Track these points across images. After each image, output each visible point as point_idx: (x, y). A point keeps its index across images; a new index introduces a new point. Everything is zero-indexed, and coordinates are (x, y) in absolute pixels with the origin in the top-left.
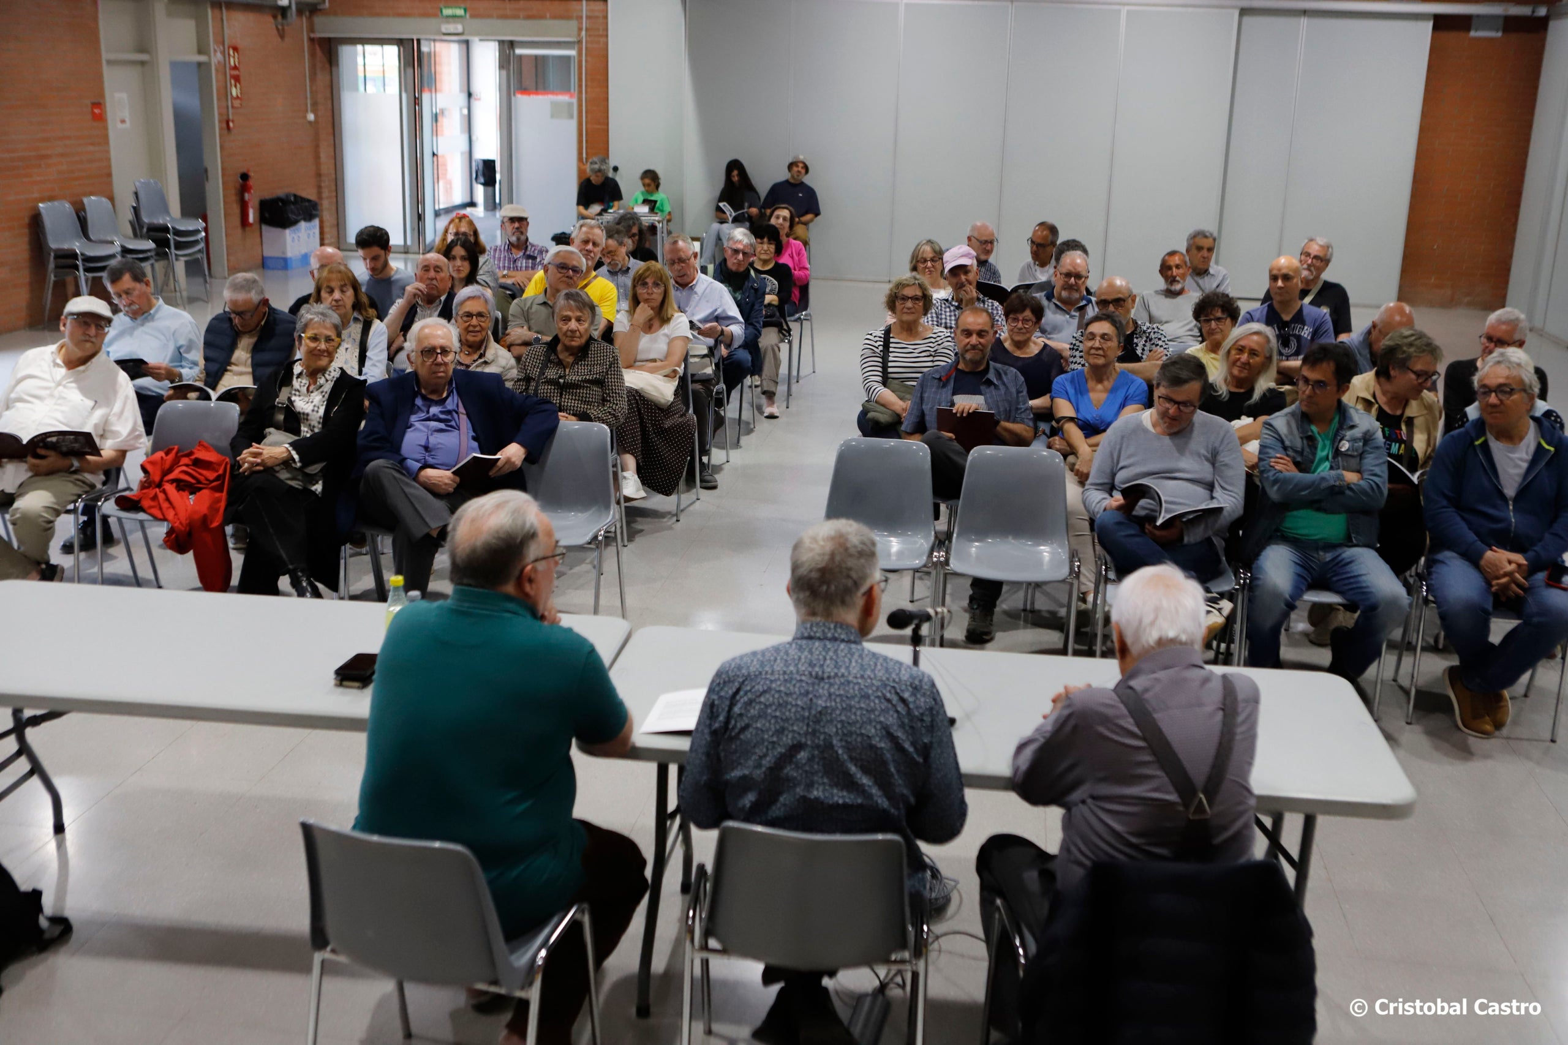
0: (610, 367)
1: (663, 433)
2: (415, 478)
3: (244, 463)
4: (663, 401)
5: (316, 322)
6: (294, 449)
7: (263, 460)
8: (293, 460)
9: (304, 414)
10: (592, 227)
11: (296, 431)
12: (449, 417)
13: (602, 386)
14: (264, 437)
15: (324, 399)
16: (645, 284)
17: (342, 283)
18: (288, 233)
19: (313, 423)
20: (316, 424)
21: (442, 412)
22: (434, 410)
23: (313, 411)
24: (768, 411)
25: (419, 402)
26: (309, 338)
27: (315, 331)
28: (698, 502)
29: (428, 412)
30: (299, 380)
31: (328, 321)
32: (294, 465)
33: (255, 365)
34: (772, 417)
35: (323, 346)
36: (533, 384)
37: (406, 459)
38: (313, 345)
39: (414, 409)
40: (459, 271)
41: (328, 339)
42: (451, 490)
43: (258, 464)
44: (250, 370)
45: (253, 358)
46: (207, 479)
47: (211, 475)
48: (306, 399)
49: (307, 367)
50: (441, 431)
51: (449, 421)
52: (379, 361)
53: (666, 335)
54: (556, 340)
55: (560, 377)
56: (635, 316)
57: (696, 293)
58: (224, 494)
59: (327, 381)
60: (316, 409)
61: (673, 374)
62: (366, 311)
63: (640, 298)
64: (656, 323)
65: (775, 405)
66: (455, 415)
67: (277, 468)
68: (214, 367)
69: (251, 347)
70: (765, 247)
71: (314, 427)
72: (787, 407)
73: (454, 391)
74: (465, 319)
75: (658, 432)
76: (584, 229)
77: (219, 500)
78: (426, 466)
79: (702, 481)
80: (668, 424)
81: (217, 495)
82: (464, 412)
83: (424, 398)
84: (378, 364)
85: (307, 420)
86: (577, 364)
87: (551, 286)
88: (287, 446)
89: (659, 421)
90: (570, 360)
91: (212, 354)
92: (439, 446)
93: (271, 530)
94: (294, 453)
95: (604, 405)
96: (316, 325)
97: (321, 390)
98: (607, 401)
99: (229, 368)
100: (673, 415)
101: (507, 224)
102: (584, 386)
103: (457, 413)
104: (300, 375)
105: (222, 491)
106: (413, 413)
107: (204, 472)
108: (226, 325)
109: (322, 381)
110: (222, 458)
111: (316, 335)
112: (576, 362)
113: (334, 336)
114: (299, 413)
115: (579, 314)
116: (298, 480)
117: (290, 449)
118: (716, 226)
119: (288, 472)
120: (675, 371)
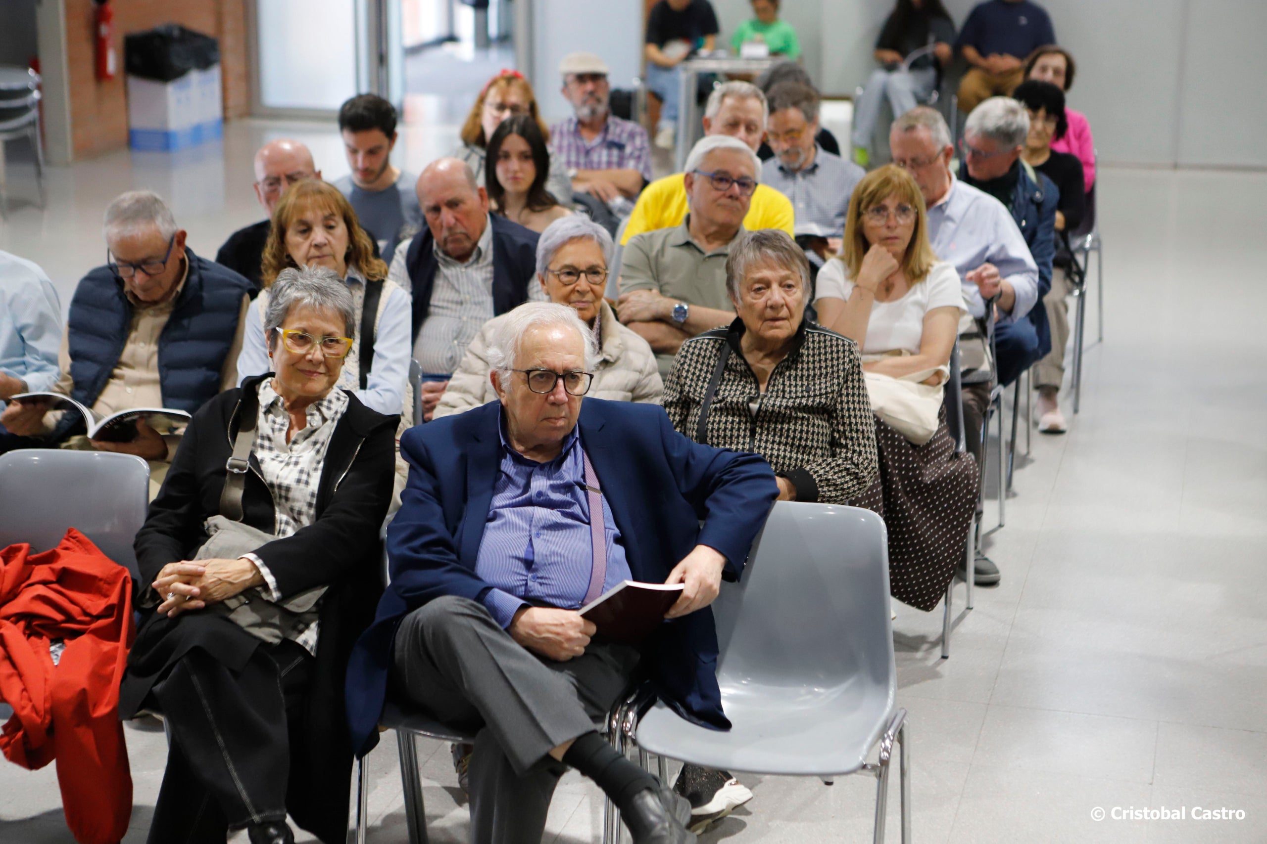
0: (846, 382)
1: (922, 493)
2: (510, 630)
3: (167, 592)
4: (920, 432)
5: (306, 307)
6: (267, 563)
7: (203, 589)
8: (265, 586)
9: (280, 486)
10: (742, 98)
11: (266, 523)
12: (567, 497)
13: (830, 417)
14: (204, 536)
15: (319, 457)
16: (881, 209)
17: (327, 212)
18: (172, 91)
19: (297, 506)
20: (305, 509)
21: (554, 488)
22: (540, 484)
23: (299, 481)
24: (1048, 419)
25: (507, 466)
26: (292, 337)
27: (304, 324)
28: (971, 615)
29: (527, 487)
30: (271, 417)
31: (329, 303)
32: (264, 596)
33: (166, 366)
34: (1054, 431)
35: (317, 353)
36: (696, 411)
37: (489, 588)
38: (299, 351)
39: (498, 482)
40: (515, 179)
41: (329, 340)
42: (580, 650)
43: (193, 597)
44: (156, 375)
45: (160, 353)
46: (86, 613)
47: (95, 604)
48: (284, 456)
49: (286, 393)
50: (555, 527)
51: (568, 504)
52: (398, 361)
53: (920, 305)
54: (738, 326)
55: (751, 400)
56: (864, 269)
57: (949, 219)
58: (121, 644)
59: (324, 420)
60: (304, 477)
61: (935, 379)
62: (367, 261)
63: (871, 236)
64: (900, 281)
65: (1059, 409)
66: (580, 493)
67: (232, 604)
68: (90, 370)
69: (157, 333)
70: (1039, 125)
71: (300, 513)
72: (1076, 411)
73: (578, 443)
74: (565, 279)
75: (913, 491)
76: (729, 101)
77: (109, 658)
78: (532, 601)
79: (978, 571)
80: (929, 475)
81: (107, 646)
82: (597, 485)
83: (518, 460)
84: (395, 366)
85: (287, 499)
86: (781, 374)
87: (698, 213)
88: (252, 556)
89: (914, 469)
90: (768, 366)
91: (86, 345)
92: (554, 559)
93: (220, 739)
94: (265, 572)
95: (834, 455)
96: (305, 312)
97: (313, 438)
98: (841, 446)
99: (117, 371)
100: (936, 457)
101: (574, 87)
102: (796, 418)
103: (583, 488)
104: (271, 408)
105: (116, 639)
106: (496, 490)
107: (82, 598)
108: (111, 292)
109: (314, 420)
110: (116, 568)
111: (305, 331)
112: (779, 372)
113: (339, 334)
114: (272, 485)
115: (784, 273)
116: (273, 626)
117: (259, 563)
118: (880, 77)
119: (253, 610)
120: (938, 373)
